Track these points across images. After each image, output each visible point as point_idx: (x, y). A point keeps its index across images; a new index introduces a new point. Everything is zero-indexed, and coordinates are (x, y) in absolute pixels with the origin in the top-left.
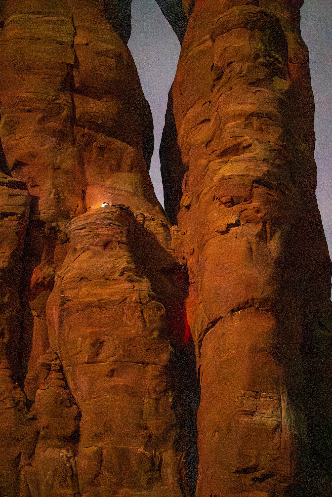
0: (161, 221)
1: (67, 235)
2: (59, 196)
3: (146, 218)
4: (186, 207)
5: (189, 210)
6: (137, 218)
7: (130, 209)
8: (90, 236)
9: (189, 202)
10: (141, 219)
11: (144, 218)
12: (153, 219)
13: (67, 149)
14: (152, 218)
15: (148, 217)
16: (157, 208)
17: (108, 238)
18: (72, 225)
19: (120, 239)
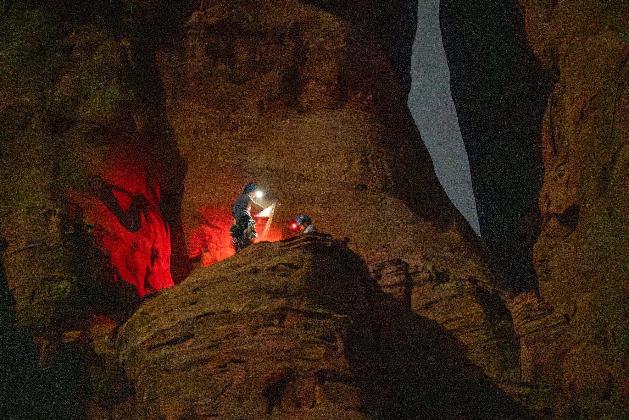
0: (473, 281)
1: (122, 368)
2: (79, 226)
3: (414, 273)
4: (559, 217)
5: (573, 230)
6: (379, 277)
7: (351, 247)
8: (209, 367)
9: (569, 200)
10: (395, 279)
11: (408, 275)
12: (441, 278)
13: (91, 48)
14: (438, 274)
15: (420, 269)
16: (453, 234)
17: (278, 367)
18: (140, 330)
19: (324, 365)
